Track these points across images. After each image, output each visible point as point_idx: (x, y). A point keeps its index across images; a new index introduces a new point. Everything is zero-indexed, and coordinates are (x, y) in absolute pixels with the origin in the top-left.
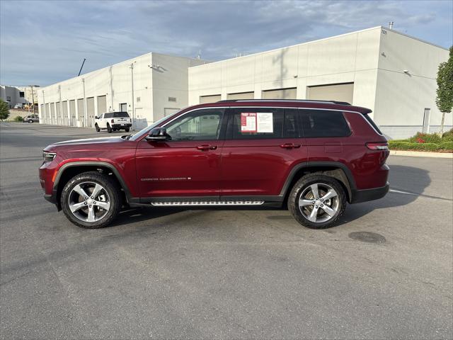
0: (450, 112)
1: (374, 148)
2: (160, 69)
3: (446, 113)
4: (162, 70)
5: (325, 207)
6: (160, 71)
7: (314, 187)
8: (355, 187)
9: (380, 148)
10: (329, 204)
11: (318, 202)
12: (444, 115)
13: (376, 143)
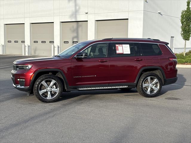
0: (189, 40)
1: (172, 60)
3: (187, 41)
5: (153, 87)
7: (149, 78)
8: (165, 78)
9: (174, 60)
10: (155, 86)
11: (150, 85)
12: (185, 42)
13: (172, 58)
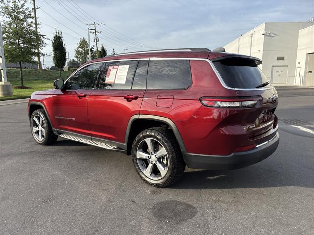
2: (271, 34)
4: (273, 35)
6: (273, 37)
